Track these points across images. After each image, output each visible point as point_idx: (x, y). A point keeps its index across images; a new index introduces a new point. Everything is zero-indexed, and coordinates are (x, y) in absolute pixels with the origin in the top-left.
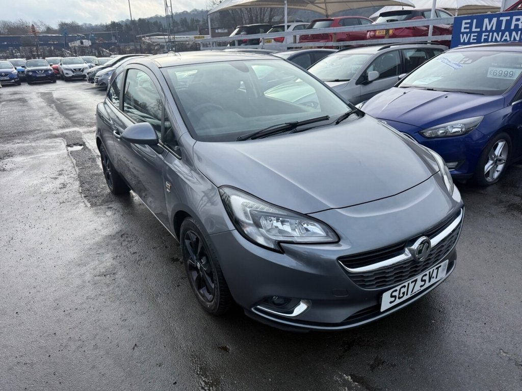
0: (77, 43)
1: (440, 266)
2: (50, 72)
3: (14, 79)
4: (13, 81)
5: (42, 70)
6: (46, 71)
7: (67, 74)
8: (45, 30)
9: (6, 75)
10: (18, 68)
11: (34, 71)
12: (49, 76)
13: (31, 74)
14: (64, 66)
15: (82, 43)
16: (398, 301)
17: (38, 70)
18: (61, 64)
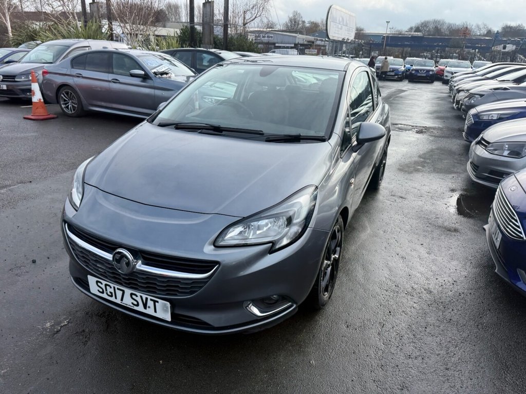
0: (500, 48)
1: (158, 302)
2: (431, 73)
3: (398, 75)
4: (396, 77)
5: (424, 70)
6: (428, 71)
7: (446, 76)
8: (486, 32)
9: (393, 71)
10: (407, 66)
11: (417, 71)
12: (428, 76)
13: (413, 72)
14: (448, 69)
15: (504, 48)
16: (105, 296)
17: (421, 70)
18: (446, 67)
